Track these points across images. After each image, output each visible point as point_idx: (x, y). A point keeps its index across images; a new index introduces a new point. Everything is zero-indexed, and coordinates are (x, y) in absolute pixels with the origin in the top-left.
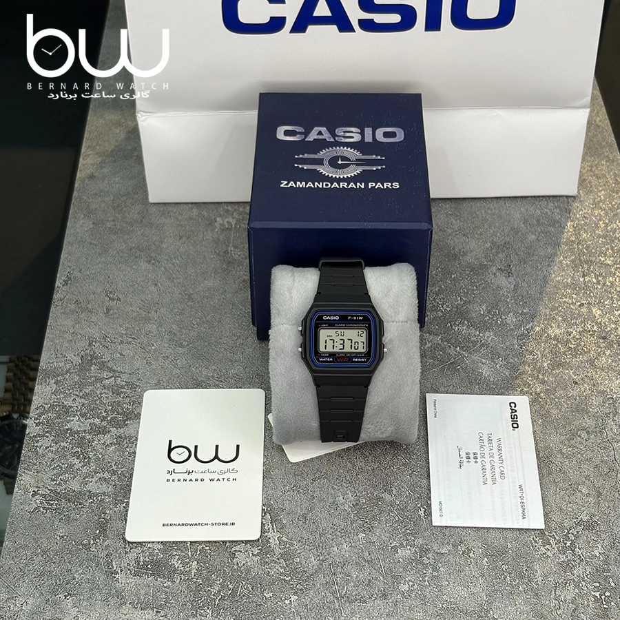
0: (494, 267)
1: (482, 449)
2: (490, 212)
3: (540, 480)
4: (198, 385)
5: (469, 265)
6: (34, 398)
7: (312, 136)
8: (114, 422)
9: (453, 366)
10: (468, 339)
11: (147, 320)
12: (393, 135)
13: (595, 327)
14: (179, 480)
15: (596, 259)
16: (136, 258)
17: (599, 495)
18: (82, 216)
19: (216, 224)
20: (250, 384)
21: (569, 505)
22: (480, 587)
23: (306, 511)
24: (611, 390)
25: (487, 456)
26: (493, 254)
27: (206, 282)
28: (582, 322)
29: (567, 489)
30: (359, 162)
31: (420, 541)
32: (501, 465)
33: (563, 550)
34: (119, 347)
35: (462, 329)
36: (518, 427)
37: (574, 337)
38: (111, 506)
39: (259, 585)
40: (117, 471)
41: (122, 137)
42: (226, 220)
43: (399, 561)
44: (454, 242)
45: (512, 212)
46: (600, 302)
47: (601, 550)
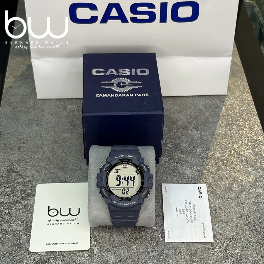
0: (191, 127)
1: (187, 208)
2: (189, 102)
3: (212, 221)
4: (61, 181)
5: (180, 126)
7: (109, 73)
8: (23, 198)
9: (174, 171)
10: (180, 159)
11: (37, 152)
13: (235, 153)
14: (53, 224)
15: (235, 123)
16: (32, 124)
17: (237, 227)
18: (7, 105)
19: (68, 109)
20: (84, 180)
21: (224, 232)
23: (110, 237)
24: (242, 181)
25: (189, 211)
26: (191, 121)
27: (64, 135)
28: (229, 151)
29: (223, 225)
30: (130, 85)
31: (160, 249)
32: (195, 215)
33: (221, 251)
34: (25, 165)
36: (202, 198)
37: (226, 158)
38: (22, 236)
40: (24, 221)
41: (24, 69)
42: (72, 107)
43: (151, 258)
44: (174, 116)
45: (199, 102)
46: (237, 142)
47: (238, 251)
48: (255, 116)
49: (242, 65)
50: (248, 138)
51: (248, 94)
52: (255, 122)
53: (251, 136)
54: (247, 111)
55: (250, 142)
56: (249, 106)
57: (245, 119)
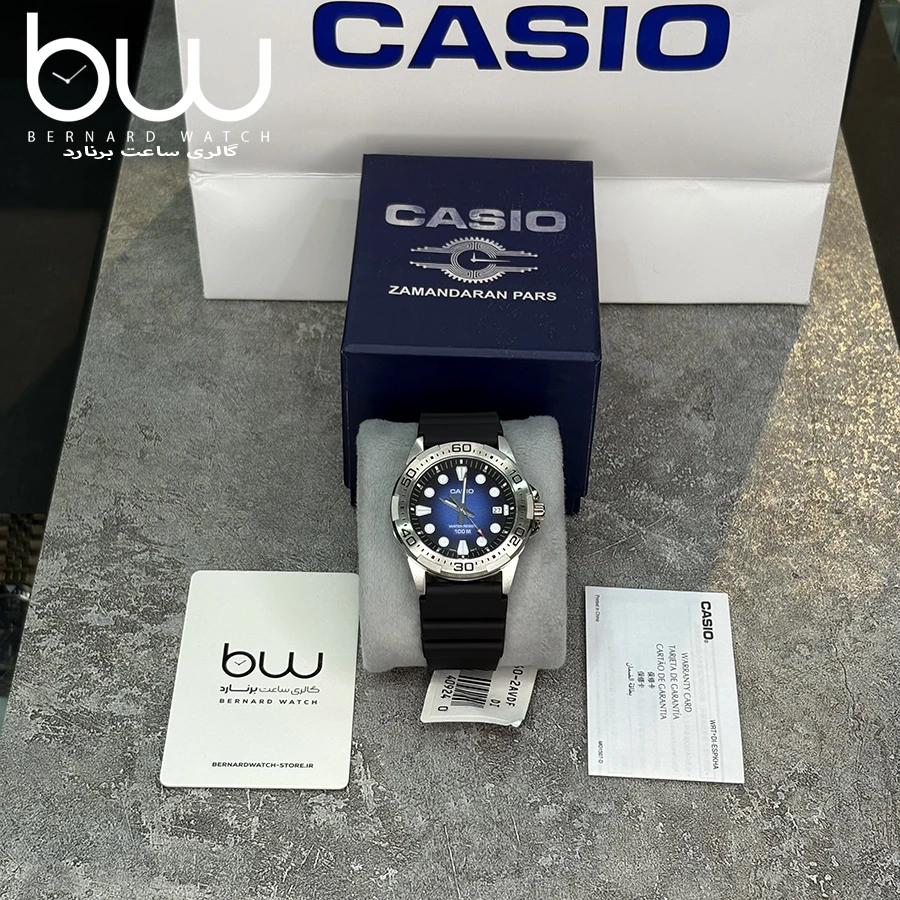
0: (688, 406)
1: (661, 668)
2: (685, 325)
3: (740, 713)
4: (267, 566)
5: (652, 402)
6: (36, 577)
7: (437, 220)
8: (148, 615)
9: (625, 547)
10: (647, 509)
11: (197, 469)
12: (550, 221)
13: (827, 496)
14: (237, 701)
15: (832, 397)
16: (184, 378)
17: (822, 737)
18: (109, 316)
19: (298, 333)
20: (339, 565)
21: (779, 751)
22: (652, 864)
23: (413, 750)
24: (845, 587)
25: (668, 678)
26: (687, 387)
27: (282, 417)
28: (808, 488)
29: (777, 728)
30: (501, 261)
31: (570, 797)
32: (687, 691)
33: (768, 814)
34: (157, 507)
36: (712, 638)
37: (796, 510)
38: (141, 736)
39: (345, 852)
40: (150, 686)
41: (168, 201)
42: (313, 327)
43: (540, 824)
44: (633, 367)
45: (717, 326)
46: (834, 460)
47: (821, 815)
48: (898, 376)
49: (863, 209)
50: (869, 448)
51: (877, 305)
52: (898, 397)
53: (882, 441)
54: (871, 360)
55: (875, 462)
56: (879, 344)
57: (864, 386)
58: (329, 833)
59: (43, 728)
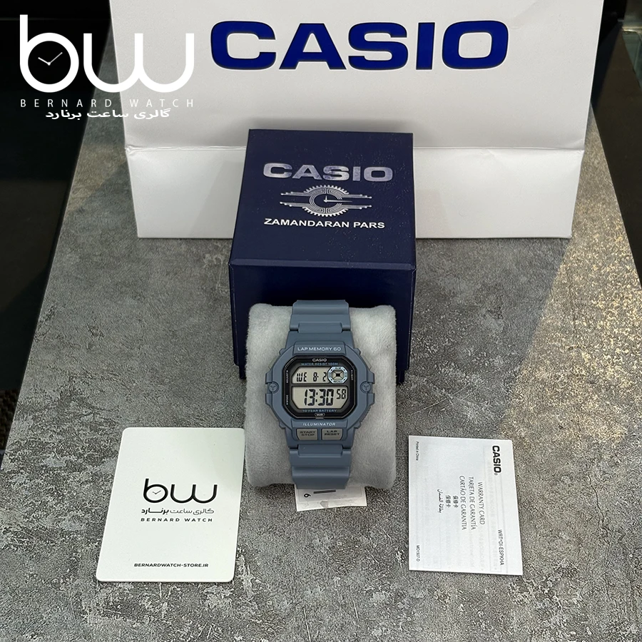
0: (484, 309)
1: (463, 493)
2: (482, 253)
3: (520, 525)
4: (178, 423)
5: (458, 307)
6: (10, 433)
7: (300, 173)
8: (91, 459)
9: (437, 408)
10: (454, 381)
11: (129, 356)
12: (382, 174)
13: (584, 371)
14: (154, 520)
15: (588, 302)
16: (122, 293)
17: (580, 541)
18: (69, 250)
19: (205, 261)
20: (231, 423)
21: (548, 552)
22: (455, 634)
23: (281, 553)
24: (597, 435)
25: (468, 500)
26: (483, 296)
27: (191, 319)
28: (570, 366)
29: (547, 536)
30: (346, 201)
31: (395, 586)
32: (482, 509)
33: (540, 598)
34: (99, 383)
35: (449, 371)
36: (500, 471)
37: (561, 381)
38: (83, 545)
39: (230, 627)
40: (90, 510)
41: (114, 171)
42: (215, 257)
43: (373, 606)
44: (445, 283)
45: (505, 254)
46: (589, 346)
47: (579, 598)
48: (635, 287)
50: (615, 337)
51: (620, 238)
52: (635, 301)
53: (624, 333)
54: (616, 276)
55: (619, 347)
56: (621, 265)
57: (612, 294)
58: (219, 614)
59: (12, 540)
